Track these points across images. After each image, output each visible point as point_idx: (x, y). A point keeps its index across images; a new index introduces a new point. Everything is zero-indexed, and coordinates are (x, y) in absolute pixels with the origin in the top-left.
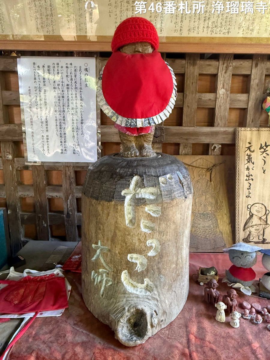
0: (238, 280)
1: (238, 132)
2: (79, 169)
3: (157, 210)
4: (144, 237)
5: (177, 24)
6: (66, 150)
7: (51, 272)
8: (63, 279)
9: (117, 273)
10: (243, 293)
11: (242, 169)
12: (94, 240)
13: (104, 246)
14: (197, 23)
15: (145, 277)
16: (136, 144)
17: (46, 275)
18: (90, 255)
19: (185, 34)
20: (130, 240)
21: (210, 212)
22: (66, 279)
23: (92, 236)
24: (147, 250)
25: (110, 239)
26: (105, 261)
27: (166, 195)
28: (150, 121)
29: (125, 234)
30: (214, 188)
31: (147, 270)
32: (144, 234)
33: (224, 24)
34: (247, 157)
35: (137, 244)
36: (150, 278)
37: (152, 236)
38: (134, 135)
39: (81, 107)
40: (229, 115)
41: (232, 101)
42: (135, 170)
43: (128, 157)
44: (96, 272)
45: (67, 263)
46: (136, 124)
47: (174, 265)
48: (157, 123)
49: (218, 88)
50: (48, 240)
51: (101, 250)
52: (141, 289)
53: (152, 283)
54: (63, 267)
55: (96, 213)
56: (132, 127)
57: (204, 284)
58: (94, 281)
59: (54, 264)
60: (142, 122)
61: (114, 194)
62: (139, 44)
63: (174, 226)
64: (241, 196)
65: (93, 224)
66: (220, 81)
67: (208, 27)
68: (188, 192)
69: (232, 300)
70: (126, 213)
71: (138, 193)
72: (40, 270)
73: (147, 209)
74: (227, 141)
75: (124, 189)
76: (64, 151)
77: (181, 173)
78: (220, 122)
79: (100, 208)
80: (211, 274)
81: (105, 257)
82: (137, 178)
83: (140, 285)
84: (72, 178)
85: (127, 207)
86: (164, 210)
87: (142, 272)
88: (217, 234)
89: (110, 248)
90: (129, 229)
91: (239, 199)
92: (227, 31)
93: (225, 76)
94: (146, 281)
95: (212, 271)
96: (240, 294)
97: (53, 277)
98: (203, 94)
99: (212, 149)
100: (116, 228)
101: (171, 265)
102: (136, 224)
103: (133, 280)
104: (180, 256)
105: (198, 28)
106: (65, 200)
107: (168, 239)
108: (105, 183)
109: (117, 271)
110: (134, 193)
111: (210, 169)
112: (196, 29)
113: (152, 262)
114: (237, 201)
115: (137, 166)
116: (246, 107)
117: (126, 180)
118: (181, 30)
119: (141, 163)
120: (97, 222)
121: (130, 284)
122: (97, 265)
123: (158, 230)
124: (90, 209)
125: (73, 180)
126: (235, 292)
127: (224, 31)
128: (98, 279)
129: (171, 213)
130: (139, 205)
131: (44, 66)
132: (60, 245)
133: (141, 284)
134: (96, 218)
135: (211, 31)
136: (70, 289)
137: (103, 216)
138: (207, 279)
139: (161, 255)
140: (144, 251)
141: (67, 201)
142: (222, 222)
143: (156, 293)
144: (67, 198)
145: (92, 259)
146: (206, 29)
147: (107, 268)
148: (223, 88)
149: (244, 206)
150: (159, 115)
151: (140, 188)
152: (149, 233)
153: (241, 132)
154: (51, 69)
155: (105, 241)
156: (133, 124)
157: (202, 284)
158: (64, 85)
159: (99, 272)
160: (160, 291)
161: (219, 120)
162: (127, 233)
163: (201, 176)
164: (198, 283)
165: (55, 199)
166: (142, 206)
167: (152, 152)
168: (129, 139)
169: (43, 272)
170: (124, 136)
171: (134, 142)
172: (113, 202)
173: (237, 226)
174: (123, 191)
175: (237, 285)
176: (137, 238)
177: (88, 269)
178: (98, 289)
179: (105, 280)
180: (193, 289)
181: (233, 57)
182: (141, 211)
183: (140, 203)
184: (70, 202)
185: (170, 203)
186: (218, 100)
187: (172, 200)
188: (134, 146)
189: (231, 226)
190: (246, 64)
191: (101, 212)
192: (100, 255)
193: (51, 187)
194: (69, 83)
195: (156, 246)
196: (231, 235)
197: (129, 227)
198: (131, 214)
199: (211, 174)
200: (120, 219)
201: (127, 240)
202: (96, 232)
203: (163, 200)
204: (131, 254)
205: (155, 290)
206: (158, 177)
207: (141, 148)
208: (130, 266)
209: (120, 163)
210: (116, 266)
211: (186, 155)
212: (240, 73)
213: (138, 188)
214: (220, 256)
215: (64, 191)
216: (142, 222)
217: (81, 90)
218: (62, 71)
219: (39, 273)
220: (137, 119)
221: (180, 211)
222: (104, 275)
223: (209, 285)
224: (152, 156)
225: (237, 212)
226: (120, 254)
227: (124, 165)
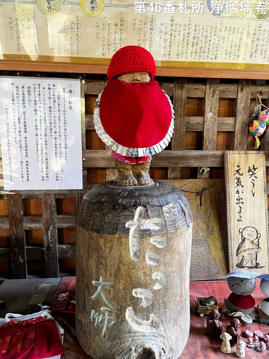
0: (239, 309)
1: (226, 155)
2: (61, 197)
3: (162, 241)
4: (150, 270)
5: (166, 48)
6: (47, 177)
7: (37, 314)
8: (53, 321)
9: (120, 310)
10: (244, 321)
11: (232, 192)
12: (94, 276)
13: (106, 282)
14: (185, 48)
15: (151, 313)
16: (133, 172)
17: (33, 318)
18: (89, 293)
19: (174, 58)
20: (135, 274)
21: (202, 238)
22: (56, 321)
23: (92, 272)
24: (152, 284)
25: (113, 274)
26: (106, 298)
27: (171, 225)
28: (151, 150)
29: (129, 268)
30: (204, 212)
31: (153, 305)
32: (150, 267)
33: (211, 49)
34: (237, 180)
35: (142, 278)
36: (155, 313)
37: (157, 269)
38: (133, 164)
39: (64, 131)
40: (217, 138)
41: (220, 124)
42: (138, 200)
43: (126, 186)
44: (96, 311)
45: (54, 304)
46: (138, 154)
47: (179, 298)
48: (158, 152)
49: (206, 112)
50: (25, 278)
51: (103, 286)
52: (146, 327)
53: (157, 319)
54: (50, 308)
55: (98, 247)
56: (133, 157)
57: (204, 315)
58: (95, 321)
59: (39, 305)
60: (143, 151)
61: (117, 227)
62: (138, 73)
63: (178, 257)
64: (232, 220)
65: (93, 259)
66: (208, 104)
67: (196, 52)
68: (189, 221)
69: (236, 330)
70: (130, 245)
71: (142, 224)
72: (24, 313)
73: (152, 240)
74: (215, 164)
75: (128, 220)
76: (45, 178)
77: (182, 201)
78: (208, 145)
79: (101, 242)
80: (211, 304)
81: (108, 294)
82: (141, 208)
83: (145, 321)
84: (54, 207)
85: (132, 240)
86: (168, 240)
87: (148, 307)
88: (211, 260)
89: (113, 283)
90: (134, 263)
91: (230, 223)
92: (214, 56)
93: (212, 100)
94: (152, 316)
95: (212, 301)
96: (243, 323)
97: (41, 320)
98: (191, 117)
99: (201, 172)
100: (120, 262)
101: (176, 297)
102: (141, 257)
103: (138, 317)
104: (184, 287)
105: (186, 53)
106: (46, 231)
107: (172, 271)
108: (107, 215)
109: (121, 308)
110: (138, 224)
111: (199, 193)
112: (184, 54)
113: (157, 296)
114: (229, 225)
115: (139, 196)
116: (233, 130)
117: (130, 211)
118: (169, 54)
119: (143, 193)
120: (98, 257)
121: (135, 322)
122: (97, 304)
123: (163, 261)
124: (89, 242)
125: (54, 209)
126: (238, 321)
127: (211, 56)
128: (98, 319)
129: (175, 244)
130: (144, 236)
131: (23, 87)
132: (42, 283)
133: (147, 320)
134: (97, 252)
135: (199, 56)
136: (63, 333)
137: (106, 250)
138: (207, 309)
139: (166, 289)
140: (150, 284)
141: (48, 232)
142: (214, 247)
143: (162, 329)
144: (47, 229)
145: (92, 297)
146: (194, 54)
147: (110, 305)
148: (211, 112)
149: (236, 230)
150: (159, 144)
151: (144, 219)
152: (155, 266)
153: (229, 155)
154: (32, 89)
155: (108, 277)
156: (134, 153)
157: (202, 315)
158: (46, 108)
159: (100, 310)
160: (165, 326)
161: (207, 143)
162: (132, 267)
163: (191, 201)
164: (198, 315)
165: (33, 231)
166: (148, 238)
167: (150, 180)
168: (126, 168)
169: (28, 315)
170: (121, 164)
171: (131, 170)
172: (117, 234)
173: (230, 251)
174: (127, 223)
175: (238, 314)
176: (142, 271)
177: (87, 309)
178: (98, 329)
179: (106, 319)
180: (194, 322)
181: (219, 81)
182: (146, 243)
183: (146, 234)
184: (51, 234)
185: (174, 233)
186: (206, 124)
187: (176, 230)
188: (132, 174)
189: (224, 252)
190: (233, 88)
191: (103, 246)
192: (102, 292)
193: (28, 217)
194: (52, 106)
195: (160, 278)
196: (223, 261)
197: (134, 260)
198: (136, 246)
199: (201, 198)
200: (124, 253)
201: (131, 274)
202: (97, 267)
203: (168, 230)
204: (136, 289)
205: (161, 326)
206: (162, 207)
207: (139, 176)
208: (135, 302)
209: (121, 193)
210: (120, 304)
211: (174, 178)
212: (225, 97)
213: (142, 219)
214: (215, 284)
215: (44, 221)
216: (147, 254)
217: (65, 113)
218: (44, 93)
219: (23, 317)
220: (138, 149)
221: (184, 240)
222: (106, 314)
223: (211, 316)
224: (150, 185)
225: (229, 237)
226: (124, 290)
227: (125, 195)
